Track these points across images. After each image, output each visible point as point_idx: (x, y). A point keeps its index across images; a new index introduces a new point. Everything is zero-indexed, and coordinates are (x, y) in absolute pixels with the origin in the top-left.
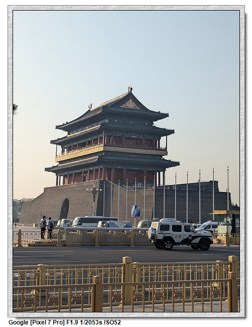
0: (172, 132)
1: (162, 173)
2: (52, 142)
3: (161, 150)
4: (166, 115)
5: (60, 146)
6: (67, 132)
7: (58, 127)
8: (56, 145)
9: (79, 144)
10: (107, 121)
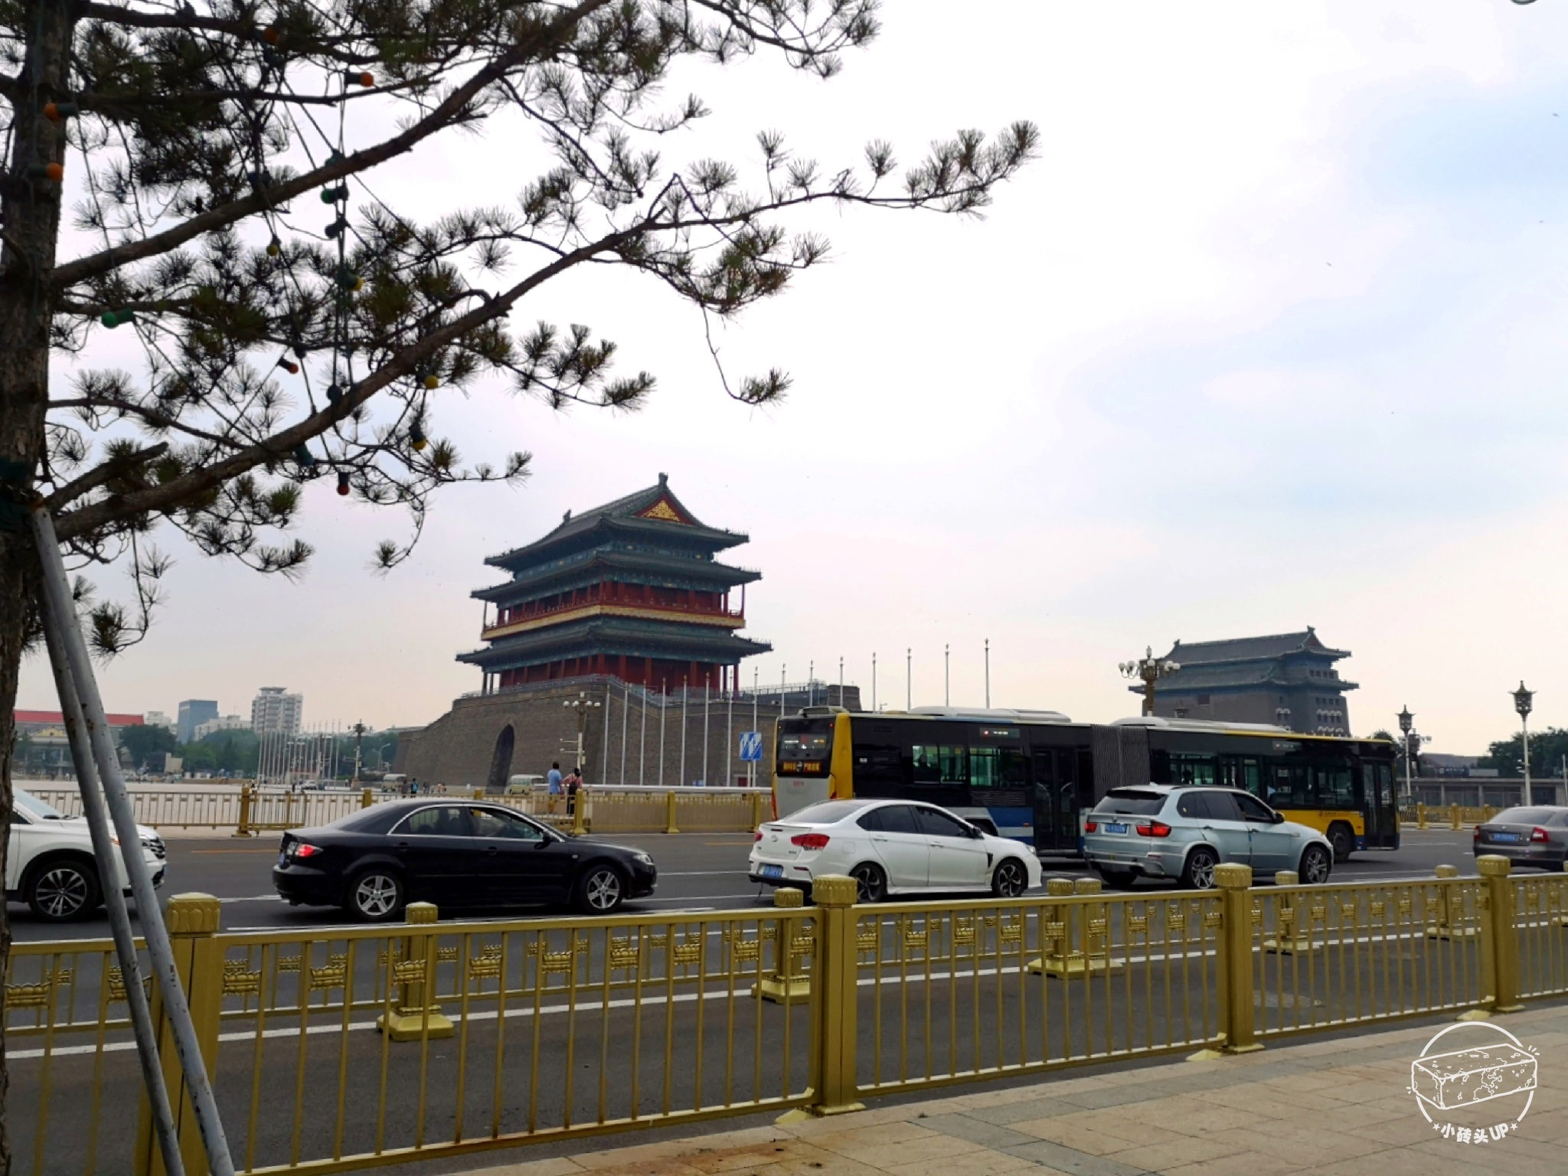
0: (756, 576)
1: (730, 668)
2: (475, 595)
3: (731, 616)
4: (743, 539)
5: (494, 605)
6: (511, 573)
7: (489, 561)
8: (483, 602)
9: (541, 600)
10: (608, 548)
